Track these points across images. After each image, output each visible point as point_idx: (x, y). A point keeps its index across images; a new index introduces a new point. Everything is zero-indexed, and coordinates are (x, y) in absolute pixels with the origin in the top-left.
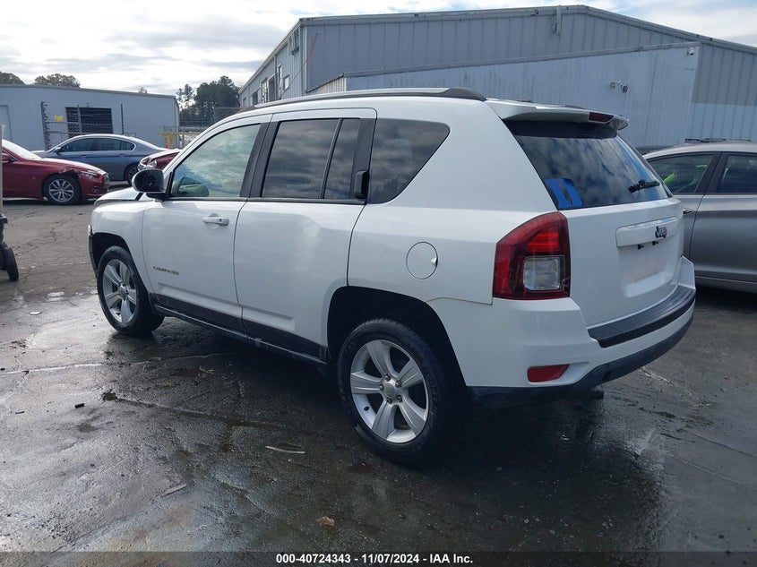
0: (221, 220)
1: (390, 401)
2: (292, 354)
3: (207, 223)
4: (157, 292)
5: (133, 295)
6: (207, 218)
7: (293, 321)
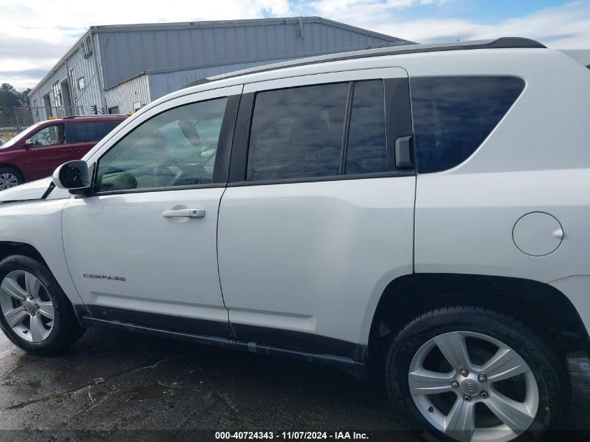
0: (195, 212)
1: (468, 399)
2: (307, 357)
3: (169, 217)
4: (86, 303)
5: (47, 308)
6: (168, 212)
7: (314, 320)
